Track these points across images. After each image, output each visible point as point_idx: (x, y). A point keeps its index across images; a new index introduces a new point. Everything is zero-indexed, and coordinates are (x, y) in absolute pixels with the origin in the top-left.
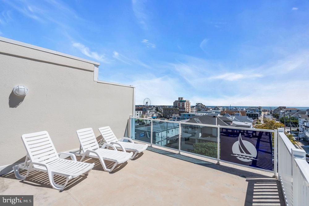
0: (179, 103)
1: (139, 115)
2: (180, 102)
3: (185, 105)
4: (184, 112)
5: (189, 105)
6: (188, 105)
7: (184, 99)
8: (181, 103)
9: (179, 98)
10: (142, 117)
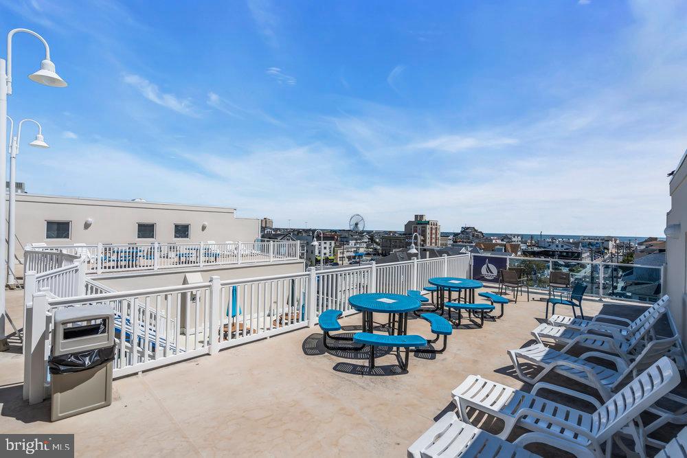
0: (415, 227)
1: (327, 248)
2: (418, 224)
3: (428, 231)
5: (436, 231)
6: (434, 231)
8: (419, 227)
9: (416, 216)
10: (334, 252)
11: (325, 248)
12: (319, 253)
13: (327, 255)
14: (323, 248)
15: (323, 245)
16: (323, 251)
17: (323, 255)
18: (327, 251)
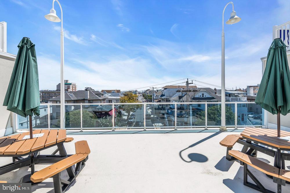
3: (71, 88)
6: (74, 88)
7: (69, 82)
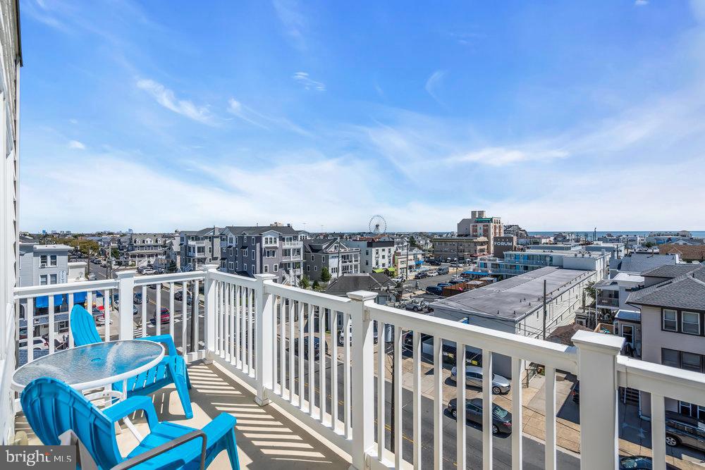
0: (473, 226)
1: (386, 257)
2: (477, 222)
3: (491, 230)
4: (510, 248)
5: (500, 230)
6: (497, 231)
8: (480, 226)
9: (473, 213)
10: (394, 262)
11: (383, 257)
12: (377, 264)
13: (386, 267)
14: (381, 257)
15: (381, 253)
16: (381, 261)
17: (381, 267)
18: (386, 261)
